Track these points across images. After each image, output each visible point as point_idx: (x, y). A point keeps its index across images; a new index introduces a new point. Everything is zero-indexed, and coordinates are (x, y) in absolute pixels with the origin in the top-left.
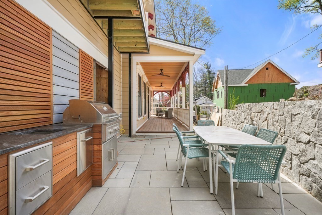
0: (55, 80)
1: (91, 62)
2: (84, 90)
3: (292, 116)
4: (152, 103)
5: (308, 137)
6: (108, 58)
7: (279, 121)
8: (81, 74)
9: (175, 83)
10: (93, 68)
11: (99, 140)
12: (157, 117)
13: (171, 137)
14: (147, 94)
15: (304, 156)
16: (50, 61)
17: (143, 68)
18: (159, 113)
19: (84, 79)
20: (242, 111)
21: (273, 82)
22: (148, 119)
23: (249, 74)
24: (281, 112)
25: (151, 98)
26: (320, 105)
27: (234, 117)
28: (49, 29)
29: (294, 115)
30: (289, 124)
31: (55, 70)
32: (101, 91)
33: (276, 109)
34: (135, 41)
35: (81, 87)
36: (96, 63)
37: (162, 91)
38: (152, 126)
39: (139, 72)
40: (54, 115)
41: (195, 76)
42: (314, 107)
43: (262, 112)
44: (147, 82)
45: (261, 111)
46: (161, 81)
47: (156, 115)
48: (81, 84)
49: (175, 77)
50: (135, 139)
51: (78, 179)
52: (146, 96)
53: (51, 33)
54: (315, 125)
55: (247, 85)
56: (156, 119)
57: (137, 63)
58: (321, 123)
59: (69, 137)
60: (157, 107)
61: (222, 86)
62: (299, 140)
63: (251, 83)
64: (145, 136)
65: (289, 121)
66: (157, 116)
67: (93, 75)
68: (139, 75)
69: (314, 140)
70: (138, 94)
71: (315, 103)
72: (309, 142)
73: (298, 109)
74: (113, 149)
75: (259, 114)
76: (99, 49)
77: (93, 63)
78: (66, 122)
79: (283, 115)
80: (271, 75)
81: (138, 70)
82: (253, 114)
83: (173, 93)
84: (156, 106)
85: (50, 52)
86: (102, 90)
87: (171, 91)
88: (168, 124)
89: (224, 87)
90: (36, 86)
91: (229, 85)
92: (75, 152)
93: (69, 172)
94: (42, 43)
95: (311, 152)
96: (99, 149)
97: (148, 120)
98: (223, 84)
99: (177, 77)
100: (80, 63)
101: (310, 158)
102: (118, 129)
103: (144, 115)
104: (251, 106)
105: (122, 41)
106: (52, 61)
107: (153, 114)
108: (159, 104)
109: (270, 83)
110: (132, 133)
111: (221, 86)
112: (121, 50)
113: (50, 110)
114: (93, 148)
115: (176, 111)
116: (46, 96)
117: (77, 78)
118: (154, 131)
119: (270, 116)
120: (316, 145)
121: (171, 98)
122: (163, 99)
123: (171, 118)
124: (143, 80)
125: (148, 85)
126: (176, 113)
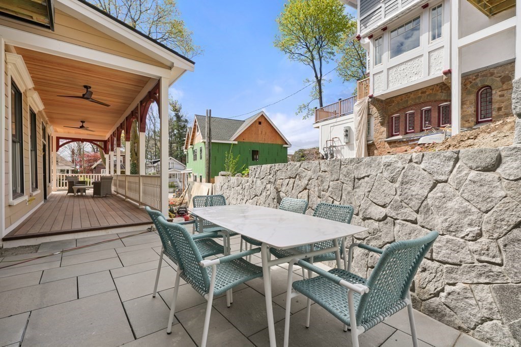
3: (354, 181)
5: (384, 211)
7: (330, 189)
9: (118, 125)
12: (71, 196)
13: (120, 239)
14: (40, 141)
15: (376, 239)
18: (75, 188)
20: (256, 176)
21: (266, 142)
22: (43, 202)
23: (238, 128)
24: (334, 176)
26: (404, 162)
27: (240, 188)
29: (358, 179)
30: (349, 193)
33: (325, 172)
37: (81, 140)
38: (61, 218)
39: (12, 72)
41: (153, 121)
42: (396, 165)
43: (297, 177)
44: (40, 112)
45: (297, 175)
47: (67, 192)
49: (120, 112)
50: (1, 259)
52: (38, 146)
54: (396, 191)
55: (236, 142)
56: (67, 201)
57: (6, 45)
58: (406, 189)
60: (66, 175)
61: (202, 141)
62: (368, 217)
63: (241, 141)
64: (39, 245)
65: (350, 189)
66: (69, 194)
68: (14, 85)
69: (393, 214)
70: (11, 135)
71: (397, 160)
72: (386, 217)
73: (366, 169)
75: (292, 181)
79: (337, 180)
80: (264, 133)
81: (10, 66)
82: (279, 182)
83: (112, 145)
84: (63, 173)
87: (105, 142)
88: (104, 210)
89: (205, 142)
91: (212, 141)
95: (388, 232)
97: (43, 205)
98: (204, 137)
99: (125, 111)
101: (387, 241)
103: (33, 191)
104: (276, 169)
107: (57, 190)
108: (70, 168)
109: (263, 143)
111: (199, 140)
115: (119, 180)
119: (314, 182)
120: (397, 221)
121: (106, 156)
122: (83, 159)
123: (109, 195)
124: (29, 103)
125: (42, 120)
126: (122, 186)
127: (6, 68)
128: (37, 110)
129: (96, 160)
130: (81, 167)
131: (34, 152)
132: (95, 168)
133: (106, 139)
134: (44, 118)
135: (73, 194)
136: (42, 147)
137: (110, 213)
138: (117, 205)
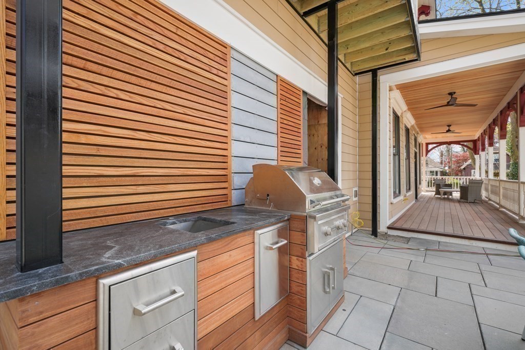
0: (236, 132)
1: (298, 96)
2: (285, 148)
4: (424, 169)
6: (327, 84)
8: (279, 119)
9: (490, 120)
10: (302, 108)
11: (301, 249)
12: (437, 198)
13: (487, 254)
14: (413, 150)
16: (227, 102)
17: (404, 97)
18: (442, 190)
19: (286, 128)
22: (414, 202)
25: (422, 158)
28: (226, 48)
31: (235, 116)
32: (319, 148)
34: (384, 39)
35: (279, 142)
36: (308, 99)
37: (449, 143)
38: (427, 218)
39: (394, 105)
40: (233, 191)
44: (412, 126)
46: (448, 120)
47: (434, 193)
48: (279, 136)
50: (385, 242)
51: (258, 324)
52: (411, 154)
53: (230, 54)
56: (434, 202)
57: (390, 87)
59: (236, 241)
60: (435, 177)
64: (410, 238)
66: (437, 196)
67: (302, 120)
68: (395, 113)
70: (392, 151)
74: (332, 269)
76: (314, 72)
77: (302, 99)
78: (249, 205)
81: (391, 101)
84: (433, 175)
85: (227, 86)
86: (321, 147)
87: (475, 142)
88: (470, 217)
90: (204, 143)
92: (251, 270)
93: (237, 311)
94: (215, 71)
96: (300, 266)
97: (414, 204)
100: (279, 99)
102: (345, 226)
103: (407, 192)
105: (358, 48)
106: (230, 101)
107: (427, 191)
108: (439, 170)
110: (378, 227)
112: (356, 69)
113: (227, 183)
114: (290, 261)
115: (492, 185)
116: (221, 159)
117: (273, 127)
118: (431, 229)
121: (476, 157)
122: (451, 160)
123: (478, 201)
124: (404, 122)
125: (414, 132)
126: (495, 192)
127: (390, 102)
128: (410, 125)
129: (466, 160)
130: (449, 167)
131: (407, 160)
132: (464, 169)
133: (476, 138)
134: (415, 130)
135: (440, 196)
136: (414, 155)
137: (477, 222)
138: (487, 215)
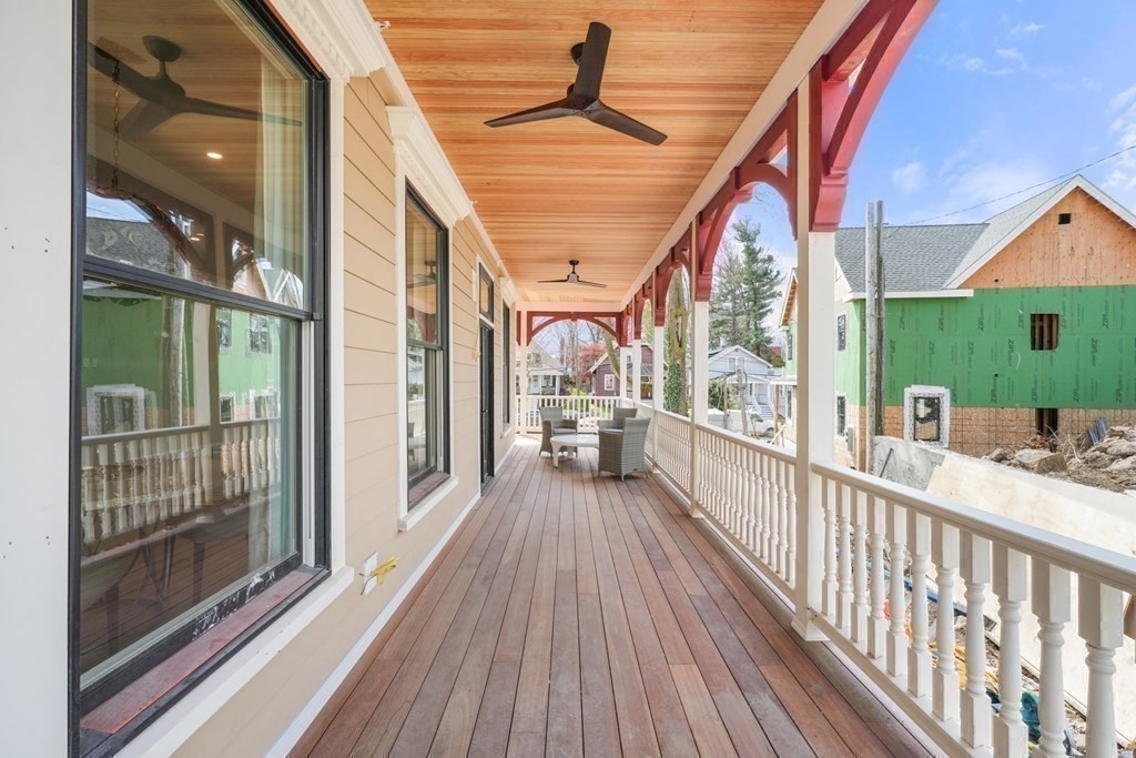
18: (556, 442)
21: (1093, 283)
23: (966, 247)
25: (514, 348)
37: (574, 317)
55: (968, 292)
61: (850, 297)
63: (986, 286)
80: (1081, 251)
83: (638, 323)
87: (620, 316)
89: (862, 302)
91: (888, 295)
98: (856, 284)
109: (1080, 287)
115: (661, 428)
121: (622, 350)
131: (441, 355)
133: (622, 308)
135: (552, 455)
136: (478, 336)
